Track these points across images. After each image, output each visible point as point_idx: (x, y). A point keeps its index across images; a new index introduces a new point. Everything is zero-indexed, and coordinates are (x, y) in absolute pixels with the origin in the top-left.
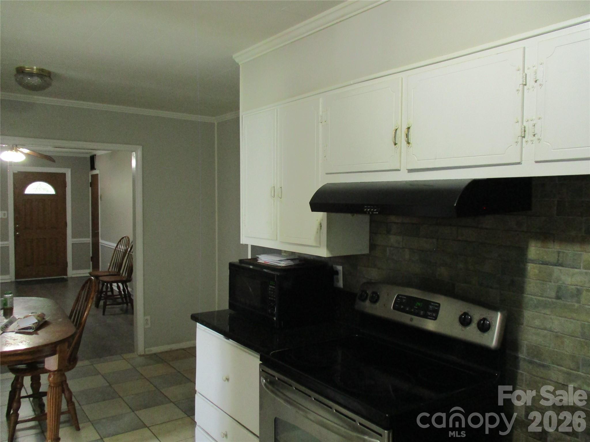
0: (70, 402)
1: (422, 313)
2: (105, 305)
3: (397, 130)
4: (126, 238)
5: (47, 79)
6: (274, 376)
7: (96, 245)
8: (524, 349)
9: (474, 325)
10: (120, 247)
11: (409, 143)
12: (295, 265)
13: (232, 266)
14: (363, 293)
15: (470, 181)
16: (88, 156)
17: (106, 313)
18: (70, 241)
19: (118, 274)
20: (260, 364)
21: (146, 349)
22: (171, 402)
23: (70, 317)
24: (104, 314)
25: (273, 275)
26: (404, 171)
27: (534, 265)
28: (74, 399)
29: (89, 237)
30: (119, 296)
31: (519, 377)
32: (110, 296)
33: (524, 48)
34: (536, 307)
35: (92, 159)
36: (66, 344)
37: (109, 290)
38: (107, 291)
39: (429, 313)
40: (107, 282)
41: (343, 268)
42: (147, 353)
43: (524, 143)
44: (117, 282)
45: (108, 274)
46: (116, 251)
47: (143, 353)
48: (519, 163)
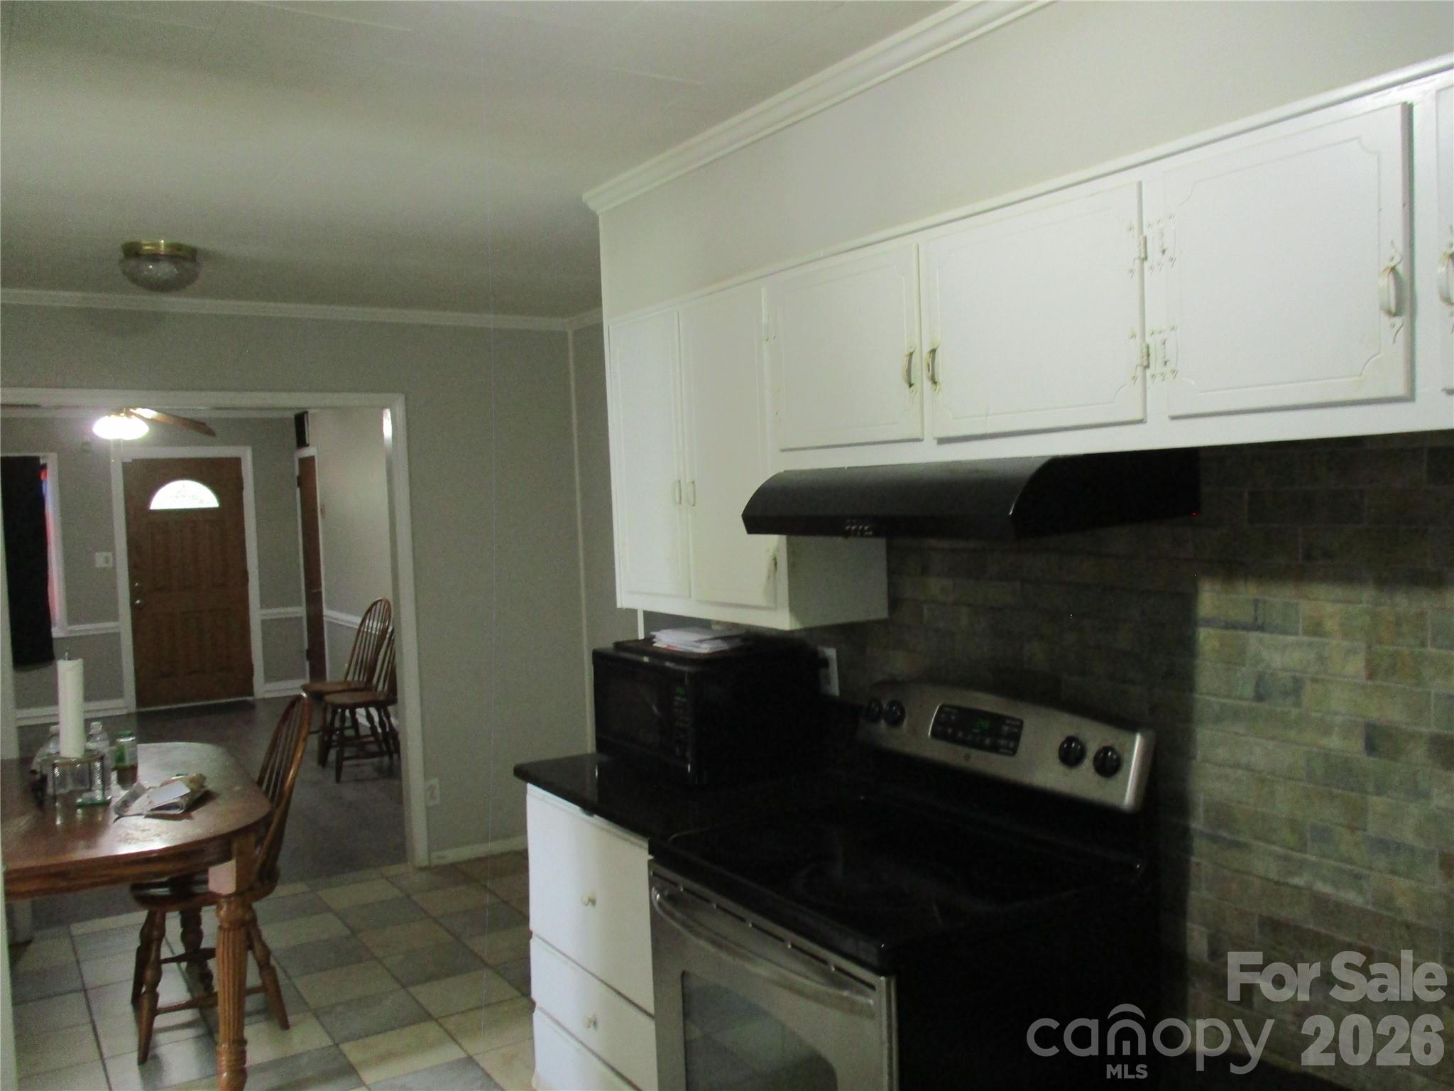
0: (265, 966)
1: (988, 741)
2: (340, 759)
3: (911, 354)
4: (383, 603)
5: (188, 265)
6: (676, 884)
7: (315, 622)
8: (1200, 811)
9: (1088, 763)
10: (371, 625)
11: (935, 382)
12: (733, 650)
13: (599, 658)
14: (873, 705)
15: (1043, 462)
16: (291, 415)
17: (343, 778)
18: (257, 615)
19: (368, 686)
20: (650, 862)
21: (434, 855)
22: (486, 965)
23: (260, 783)
24: (338, 779)
25: (682, 673)
26: (930, 442)
27: (1211, 631)
28: (273, 962)
29: (299, 604)
30: (372, 739)
31: (1194, 869)
32: (349, 739)
33: (1140, 185)
34: (1218, 719)
35: (300, 421)
36: (252, 839)
37: (348, 723)
38: (342, 729)
39: (1003, 742)
40: (344, 707)
41: (837, 652)
42: (435, 862)
43: (1148, 378)
44: (366, 705)
45: (345, 687)
46: (361, 634)
47: (426, 863)
48: (1141, 422)
